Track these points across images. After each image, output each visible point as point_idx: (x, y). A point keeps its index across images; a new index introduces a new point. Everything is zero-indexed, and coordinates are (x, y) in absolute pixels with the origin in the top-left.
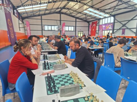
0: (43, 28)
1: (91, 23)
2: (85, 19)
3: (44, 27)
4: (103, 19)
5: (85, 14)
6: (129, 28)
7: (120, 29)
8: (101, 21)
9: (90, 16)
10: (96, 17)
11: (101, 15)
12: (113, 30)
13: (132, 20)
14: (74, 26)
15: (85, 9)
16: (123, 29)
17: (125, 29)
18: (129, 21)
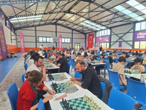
0: (37, 40)
1: (87, 35)
2: (82, 31)
3: (39, 38)
4: (99, 31)
5: (82, 26)
6: (126, 40)
7: (116, 41)
8: (98, 33)
9: (87, 28)
10: (93, 29)
11: (97, 28)
12: (110, 42)
13: (128, 32)
14: (70, 38)
15: (81, 21)
16: (119, 42)
17: (122, 41)
18: (125, 33)
